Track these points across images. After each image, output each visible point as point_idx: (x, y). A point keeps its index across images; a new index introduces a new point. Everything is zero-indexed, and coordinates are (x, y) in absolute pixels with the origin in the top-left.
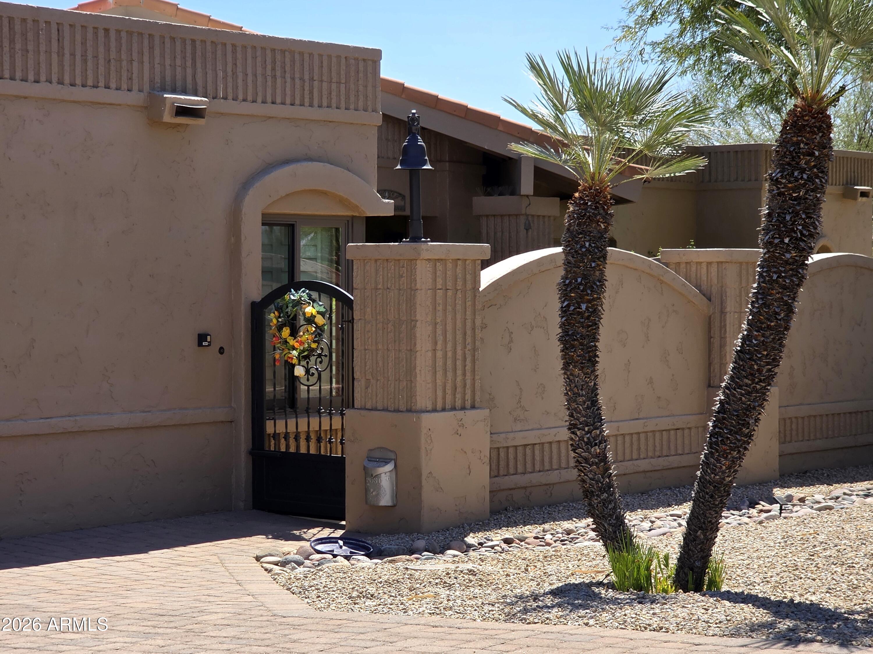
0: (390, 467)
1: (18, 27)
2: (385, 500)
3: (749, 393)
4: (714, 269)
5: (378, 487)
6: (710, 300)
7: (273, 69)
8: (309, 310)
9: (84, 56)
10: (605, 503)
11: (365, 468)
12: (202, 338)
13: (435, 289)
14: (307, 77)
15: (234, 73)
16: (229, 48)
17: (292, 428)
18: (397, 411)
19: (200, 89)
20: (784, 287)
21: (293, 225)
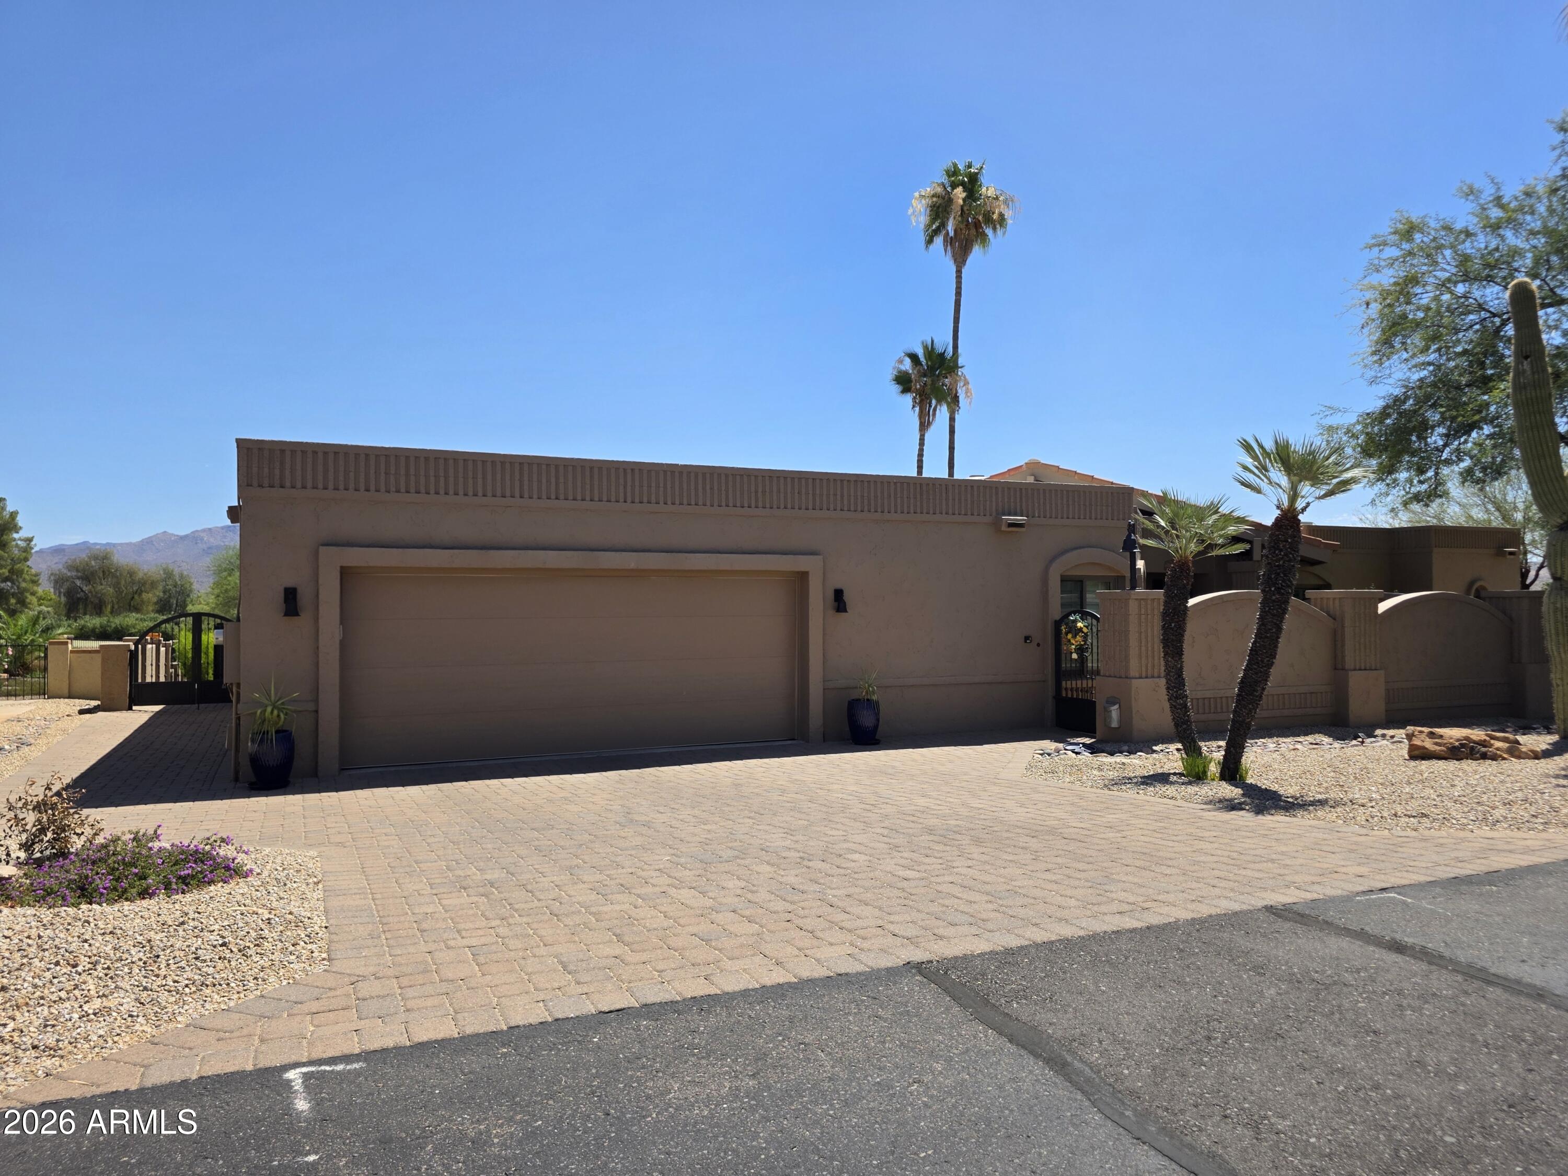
0: (1117, 707)
1: (924, 488)
2: (1115, 724)
3: (1256, 673)
4: (1337, 602)
5: (1110, 717)
6: (1335, 619)
7: (1068, 501)
8: (1080, 625)
9: (960, 500)
10: (1185, 730)
11: (1105, 708)
12: (1027, 638)
13: (1140, 615)
14: (1087, 504)
15: (1044, 504)
16: (1041, 492)
17: (1074, 686)
18: (1120, 677)
19: (1025, 512)
20: (1274, 615)
21: (1082, 581)
